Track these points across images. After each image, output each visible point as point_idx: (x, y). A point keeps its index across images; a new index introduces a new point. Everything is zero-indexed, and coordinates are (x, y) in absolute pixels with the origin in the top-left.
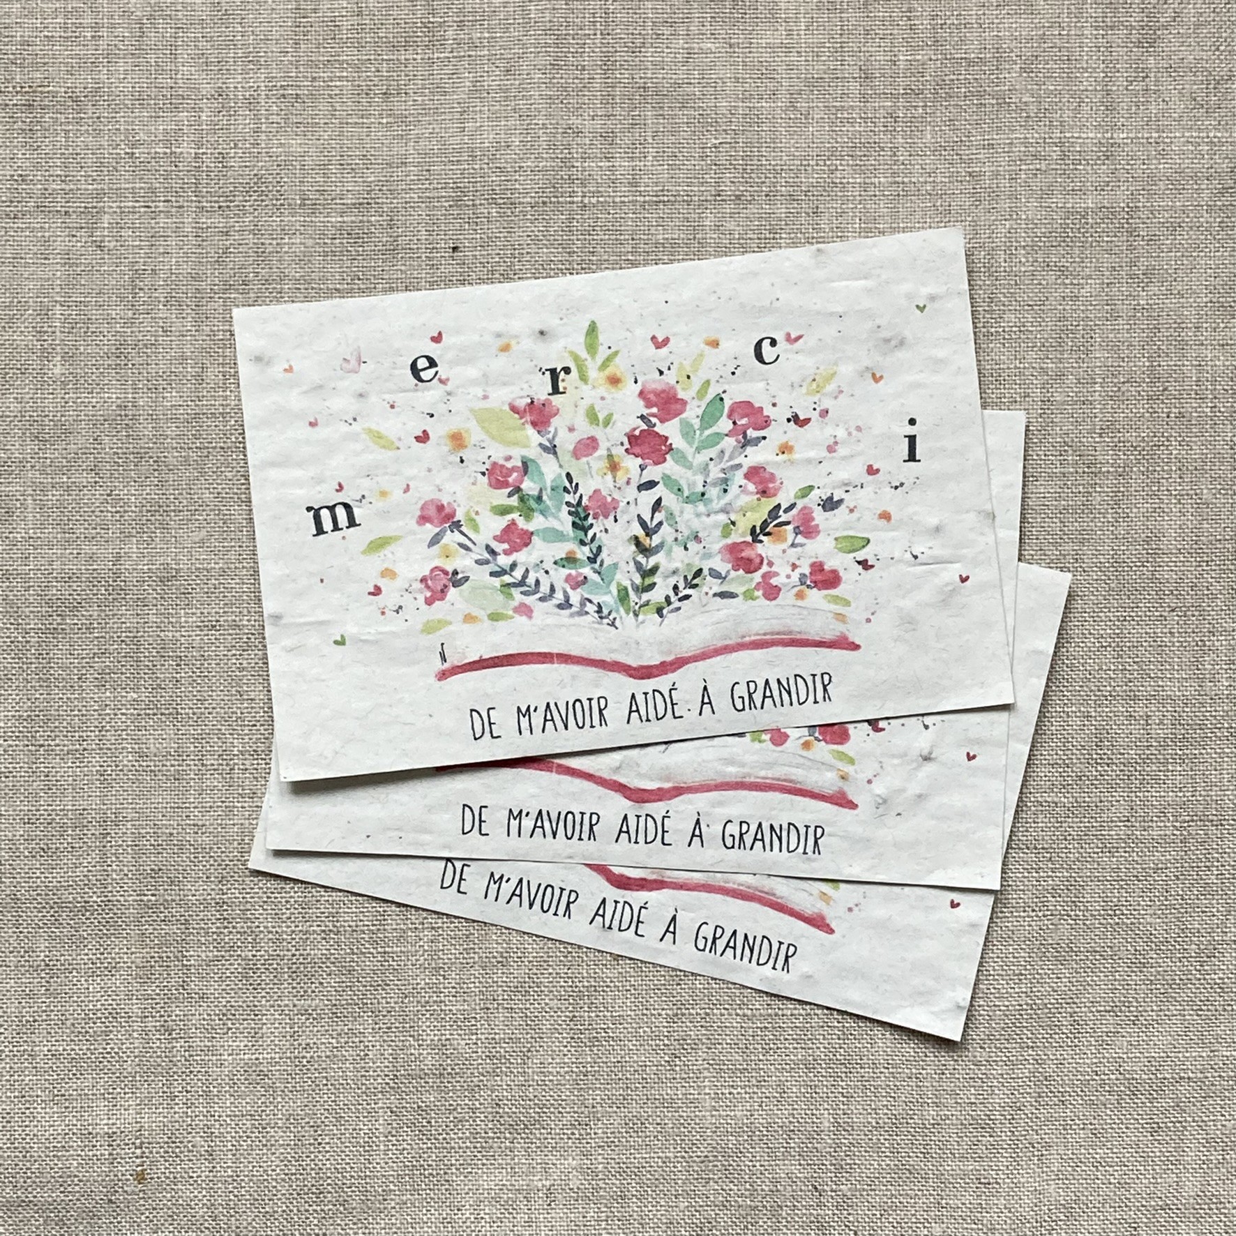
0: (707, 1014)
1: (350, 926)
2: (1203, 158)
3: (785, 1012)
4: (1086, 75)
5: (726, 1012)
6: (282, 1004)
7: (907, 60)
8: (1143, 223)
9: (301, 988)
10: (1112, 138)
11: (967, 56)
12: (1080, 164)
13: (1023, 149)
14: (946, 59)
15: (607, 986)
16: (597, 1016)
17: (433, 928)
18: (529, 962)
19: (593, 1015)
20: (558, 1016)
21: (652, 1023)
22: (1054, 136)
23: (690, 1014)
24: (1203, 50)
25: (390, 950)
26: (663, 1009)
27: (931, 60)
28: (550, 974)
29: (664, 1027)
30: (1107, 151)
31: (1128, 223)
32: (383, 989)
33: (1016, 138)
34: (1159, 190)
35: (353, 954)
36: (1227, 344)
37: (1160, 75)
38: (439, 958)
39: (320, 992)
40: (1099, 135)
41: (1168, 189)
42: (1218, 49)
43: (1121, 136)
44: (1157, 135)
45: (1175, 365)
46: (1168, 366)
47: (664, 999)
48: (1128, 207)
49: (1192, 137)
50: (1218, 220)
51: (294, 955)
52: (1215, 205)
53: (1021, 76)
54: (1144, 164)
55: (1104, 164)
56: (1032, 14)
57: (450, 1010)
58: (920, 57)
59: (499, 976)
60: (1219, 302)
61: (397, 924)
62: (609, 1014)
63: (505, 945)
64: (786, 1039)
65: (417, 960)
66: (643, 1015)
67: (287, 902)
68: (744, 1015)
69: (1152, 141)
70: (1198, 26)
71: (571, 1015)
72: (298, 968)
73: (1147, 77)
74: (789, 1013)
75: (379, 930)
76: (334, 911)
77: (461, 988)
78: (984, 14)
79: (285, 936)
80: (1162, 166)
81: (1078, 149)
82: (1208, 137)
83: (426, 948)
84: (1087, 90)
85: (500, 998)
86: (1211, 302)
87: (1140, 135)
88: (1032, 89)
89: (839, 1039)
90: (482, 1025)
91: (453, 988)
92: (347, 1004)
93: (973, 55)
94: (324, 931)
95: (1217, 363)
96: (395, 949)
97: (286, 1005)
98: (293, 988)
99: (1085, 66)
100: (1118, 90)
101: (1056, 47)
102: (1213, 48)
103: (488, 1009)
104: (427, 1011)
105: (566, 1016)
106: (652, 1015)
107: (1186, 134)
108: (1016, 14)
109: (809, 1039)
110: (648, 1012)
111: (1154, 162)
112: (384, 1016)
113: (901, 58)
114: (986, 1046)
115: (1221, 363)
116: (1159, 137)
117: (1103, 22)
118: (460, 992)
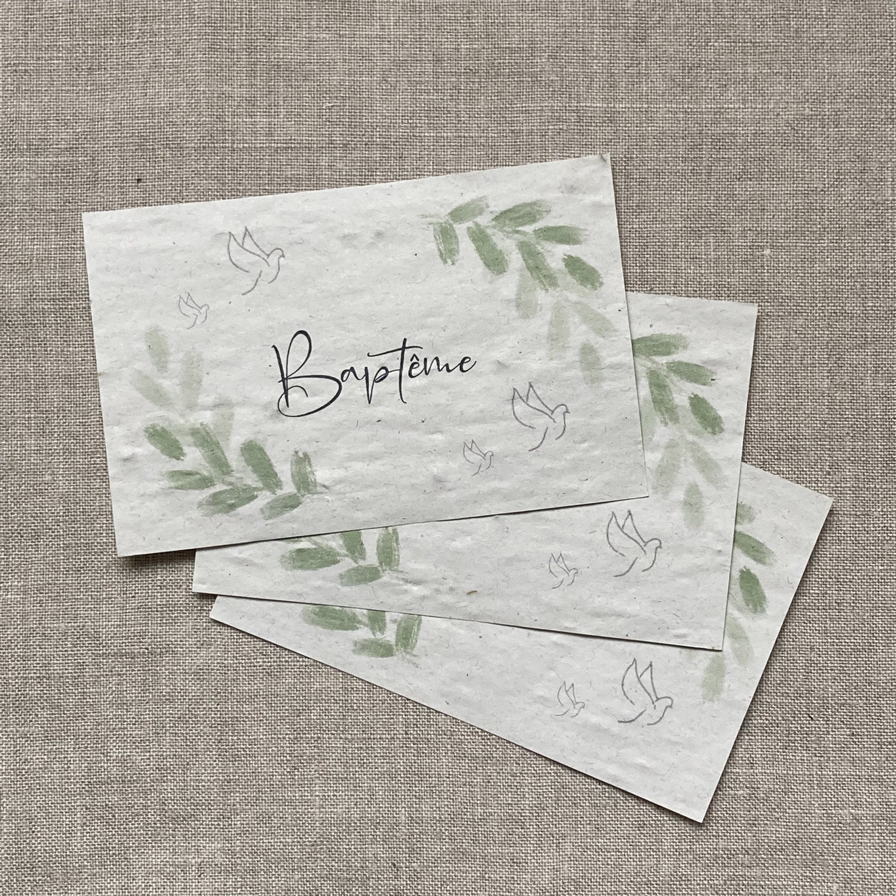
0: (319, 738)
1: (58, 673)
2: (680, 124)
3: (375, 736)
4: (595, 61)
5: (332, 736)
6: (8, 730)
7: (467, 48)
8: (636, 169)
9: (22, 718)
10: (614, 108)
11: (510, 46)
12: (591, 126)
13: (550, 114)
14: (495, 48)
15: (247, 718)
16: (238, 739)
17: (120, 675)
18: (189, 699)
19: (236, 738)
20: (210, 739)
21: (278, 744)
22: (572, 105)
23: (306, 738)
24: (680, 45)
25: (88, 690)
26: (286, 734)
27: (484, 48)
28: (204, 708)
29: (287, 747)
30: (611, 117)
31: (625, 169)
32: (83, 719)
33: (546, 106)
34: (648, 145)
35: (60, 694)
36: (696, 258)
37: (649, 62)
38: (123, 697)
39: (35, 721)
40: (604, 105)
41: (654, 145)
42: (691, 45)
43: (621, 105)
44: (646, 106)
45: (659, 272)
46: (654, 272)
47: (287, 726)
48: (625, 158)
49: (672, 108)
50: (690, 168)
51: (17, 695)
52: (688, 157)
53: (549, 61)
54: (637, 127)
55: (608, 126)
56: (557, 16)
57: (131, 734)
58: (476, 46)
59: (167, 709)
60: (690, 227)
61: (93, 672)
62: (247, 738)
63: (172, 687)
64: (376, 756)
65: (107, 698)
66: (272, 738)
67: (12, 656)
68: (346, 738)
69: (644, 110)
70: (677, 27)
71: (219, 738)
72: (20, 704)
73: (640, 63)
74: (378, 737)
75: (79, 676)
76: (47, 662)
77: (139, 718)
78: (522, 16)
79: (10, 681)
80: (650, 128)
81: (590, 115)
82: (683, 108)
83: (114, 689)
84: (596, 73)
85: (168, 725)
86: (685, 227)
87: (635, 106)
88: (557, 71)
89: (414, 756)
90: (153, 745)
91: (133, 718)
92: (56, 730)
93: (514, 46)
94: (39, 677)
95: (689, 271)
96: (91, 690)
97: (12, 731)
98: (16, 718)
99: (595, 55)
100: (619, 73)
101: (574, 41)
102: (687, 44)
103: (158, 734)
104: (114, 735)
105: (215, 739)
106: (278, 738)
107: (667, 105)
108: (545, 16)
109: (392, 756)
110: (276, 736)
111: (644, 125)
112: (82, 739)
113: (463, 46)
114: (520, 762)
115: (692, 271)
116: (648, 108)
117: (608, 23)
118: (139, 722)
